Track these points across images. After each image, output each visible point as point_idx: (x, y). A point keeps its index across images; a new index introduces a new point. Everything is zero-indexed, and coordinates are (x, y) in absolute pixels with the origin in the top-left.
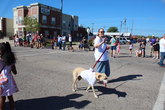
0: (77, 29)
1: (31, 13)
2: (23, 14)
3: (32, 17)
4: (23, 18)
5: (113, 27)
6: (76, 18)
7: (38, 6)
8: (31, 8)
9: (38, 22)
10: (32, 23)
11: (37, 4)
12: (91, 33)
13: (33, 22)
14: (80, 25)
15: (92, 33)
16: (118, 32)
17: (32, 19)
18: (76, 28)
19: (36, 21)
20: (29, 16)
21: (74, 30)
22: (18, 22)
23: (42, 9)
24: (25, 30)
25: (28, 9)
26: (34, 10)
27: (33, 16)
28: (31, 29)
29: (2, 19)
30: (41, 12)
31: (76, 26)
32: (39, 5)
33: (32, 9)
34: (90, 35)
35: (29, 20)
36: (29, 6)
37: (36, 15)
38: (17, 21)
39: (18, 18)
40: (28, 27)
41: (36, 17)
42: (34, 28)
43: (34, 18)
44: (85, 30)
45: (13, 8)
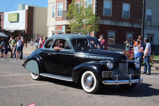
3: (83, 3)
4: (65, 6)
9: (94, 13)
10: (83, 15)
13: (85, 14)
17: (82, 9)
19: (90, 11)
20: (76, 1)
22: (55, 14)
24: (68, 30)
27: (85, 2)
28: (80, 27)
29: (27, 8)
35: (77, 9)
38: (54, 11)
39: (56, 5)
40: (75, 23)
41: (92, 3)
42: (87, 26)
43: (86, 5)
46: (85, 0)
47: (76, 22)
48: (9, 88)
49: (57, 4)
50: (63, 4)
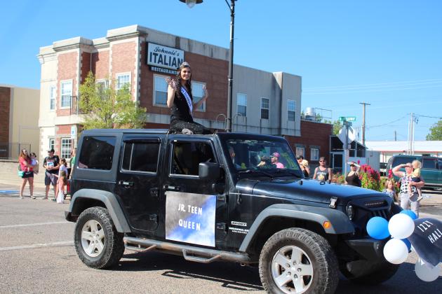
0: (298, 127)
1: (111, 67)
2: (75, 68)
3: (113, 81)
4: (77, 85)
6: (294, 81)
7: (136, 40)
8: (108, 46)
9: (135, 100)
10: (112, 104)
11: (135, 31)
12: (359, 146)
13: (116, 103)
14: (307, 111)
15: (361, 143)
18: (291, 125)
19: (125, 97)
20: (99, 77)
21: (283, 132)
22: (55, 102)
23: (151, 48)
25: (99, 50)
26: (122, 52)
27: (117, 78)
30: (149, 63)
31: (292, 115)
32: (142, 33)
33: (113, 48)
34: (352, 154)
35: (101, 93)
36: (103, 40)
37: (129, 73)
38: (55, 96)
39: (58, 85)
40: (96, 120)
41: (130, 81)
42: (120, 126)
43: (119, 84)
44: (331, 133)
45: (41, 48)
46: (118, 75)
47: (98, 118)
49: (59, 82)
50: (72, 82)
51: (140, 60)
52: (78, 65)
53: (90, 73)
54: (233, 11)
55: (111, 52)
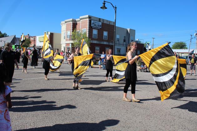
1: (81, 27)
3: (81, 31)
5: (180, 42)
6: (133, 31)
7: (88, 19)
8: (80, 21)
9: (88, 37)
11: (88, 17)
14: (137, 40)
16: (187, 49)
17: (81, 34)
19: (85, 35)
20: (78, 30)
22: (65, 37)
23: (92, 21)
24: (73, 46)
25: (78, 22)
26: (84, 23)
28: (79, 45)
29: (49, 34)
30: (91, 26)
32: (90, 17)
35: (78, 34)
36: (79, 19)
37: (86, 29)
38: (65, 35)
39: (66, 32)
41: (86, 31)
43: (83, 32)
44: (143, 46)
45: (62, 22)
46: (83, 29)
47: (78, 42)
48: (39, 79)
50: (70, 31)
51: (89, 25)
52: (71, 27)
53: (75, 29)
54: (116, 11)
55: (81, 23)
